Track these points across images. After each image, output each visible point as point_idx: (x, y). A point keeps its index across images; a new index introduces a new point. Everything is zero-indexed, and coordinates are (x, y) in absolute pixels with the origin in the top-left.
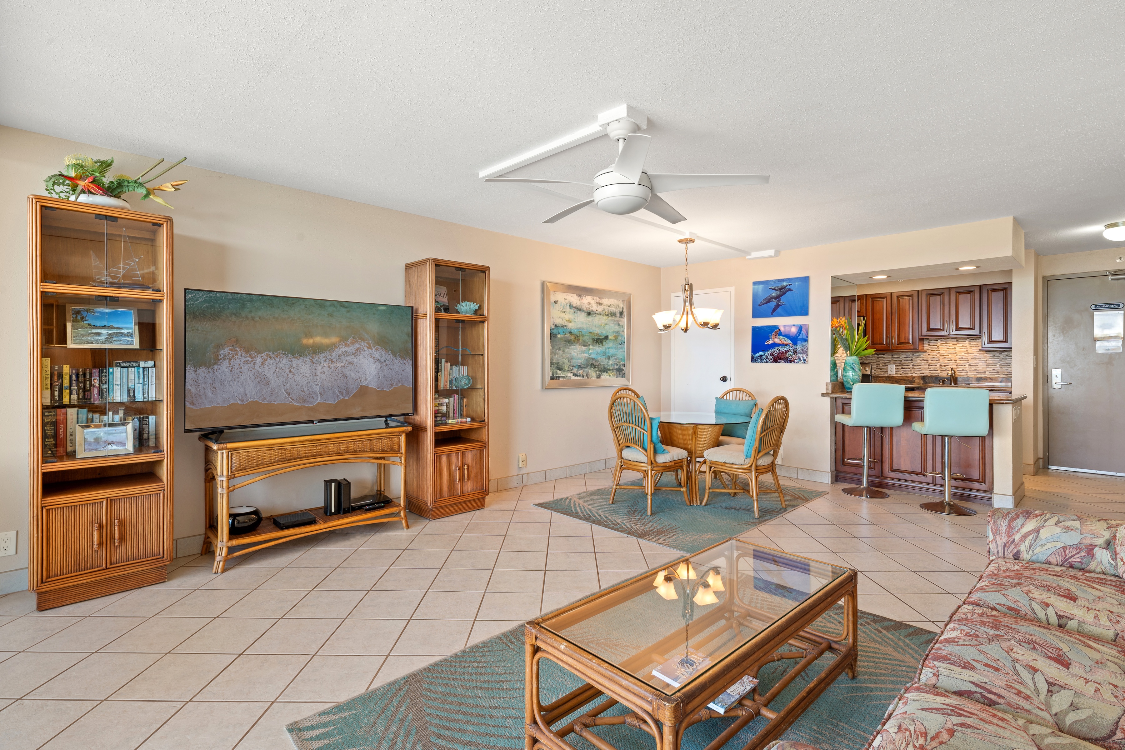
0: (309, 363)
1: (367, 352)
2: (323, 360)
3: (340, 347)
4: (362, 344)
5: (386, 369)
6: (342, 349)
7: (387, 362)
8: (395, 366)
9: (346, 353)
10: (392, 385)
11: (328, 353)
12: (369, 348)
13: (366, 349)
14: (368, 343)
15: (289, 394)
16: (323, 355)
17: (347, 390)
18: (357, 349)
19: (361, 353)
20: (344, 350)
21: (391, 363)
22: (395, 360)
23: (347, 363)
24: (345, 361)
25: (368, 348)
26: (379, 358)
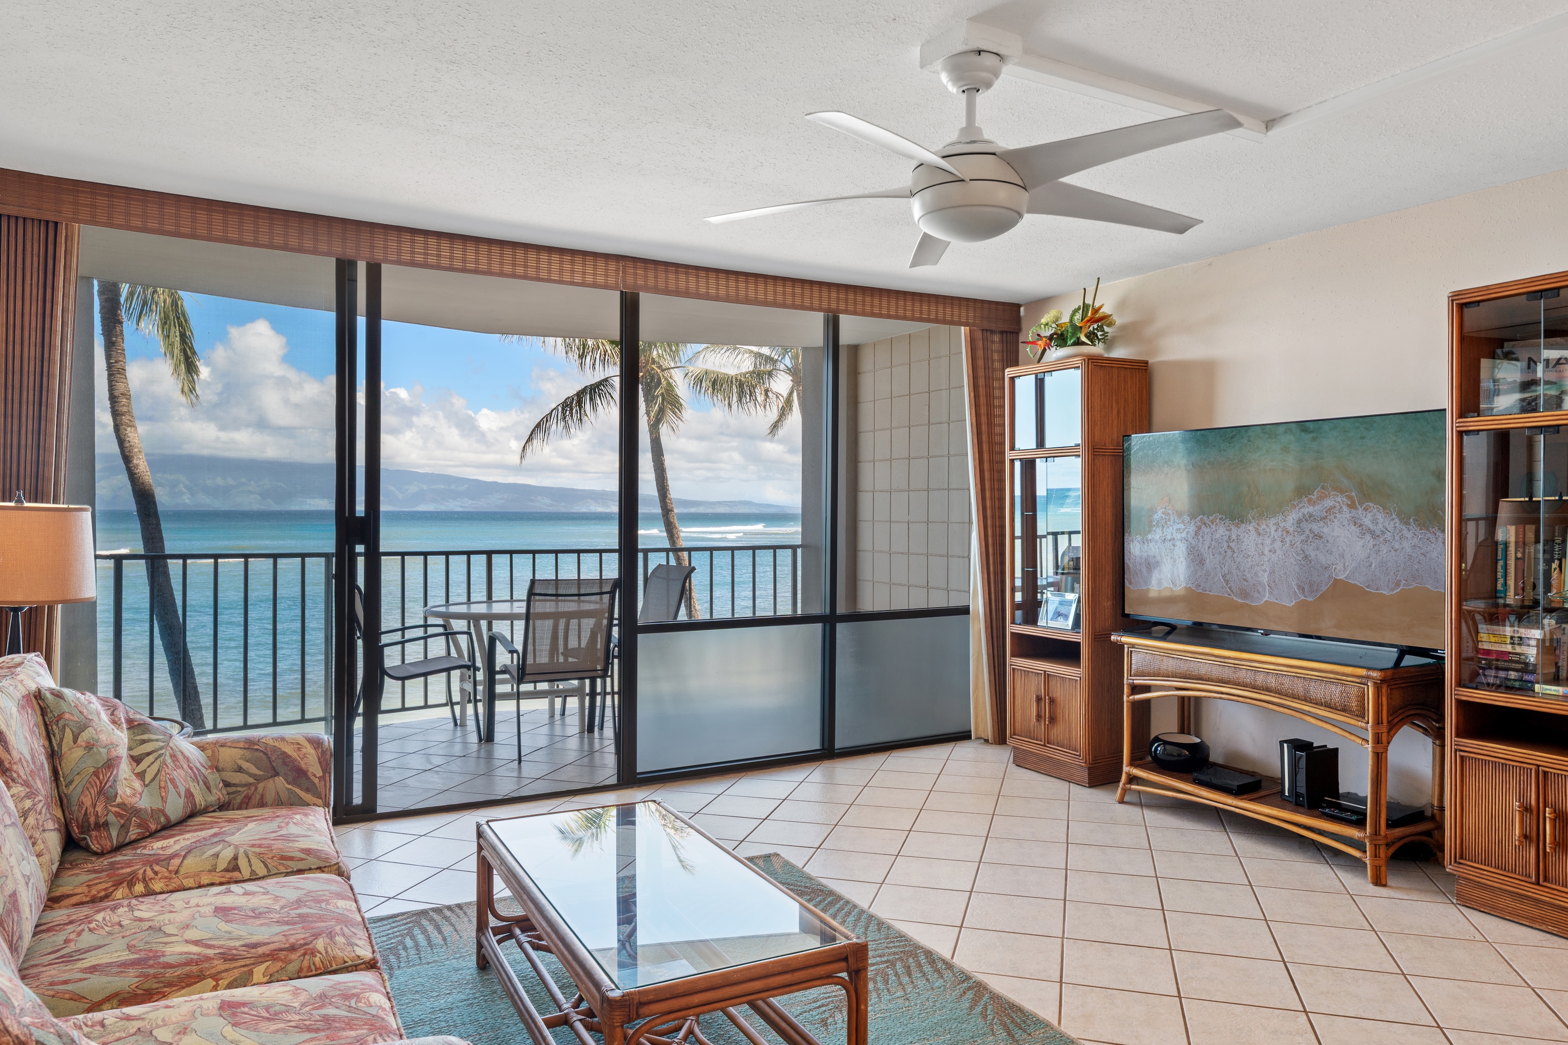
0: (1253, 533)
1: (1346, 514)
2: (1273, 528)
3: (1301, 505)
4: (1339, 499)
5: (1384, 549)
6: (1302, 510)
7: (1388, 536)
8: (1405, 544)
9: (1310, 517)
10: (1398, 584)
11: (1281, 517)
12: (1352, 506)
13: (1345, 508)
14: (1349, 497)
15: (1227, 582)
16: (1273, 521)
17: (1311, 586)
18: (1330, 509)
19: (1335, 517)
20: (1305, 511)
21: (1397, 538)
22: (1405, 532)
23: (1311, 536)
24: (1307, 532)
25: (1348, 506)
26: (1371, 527)
